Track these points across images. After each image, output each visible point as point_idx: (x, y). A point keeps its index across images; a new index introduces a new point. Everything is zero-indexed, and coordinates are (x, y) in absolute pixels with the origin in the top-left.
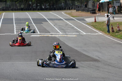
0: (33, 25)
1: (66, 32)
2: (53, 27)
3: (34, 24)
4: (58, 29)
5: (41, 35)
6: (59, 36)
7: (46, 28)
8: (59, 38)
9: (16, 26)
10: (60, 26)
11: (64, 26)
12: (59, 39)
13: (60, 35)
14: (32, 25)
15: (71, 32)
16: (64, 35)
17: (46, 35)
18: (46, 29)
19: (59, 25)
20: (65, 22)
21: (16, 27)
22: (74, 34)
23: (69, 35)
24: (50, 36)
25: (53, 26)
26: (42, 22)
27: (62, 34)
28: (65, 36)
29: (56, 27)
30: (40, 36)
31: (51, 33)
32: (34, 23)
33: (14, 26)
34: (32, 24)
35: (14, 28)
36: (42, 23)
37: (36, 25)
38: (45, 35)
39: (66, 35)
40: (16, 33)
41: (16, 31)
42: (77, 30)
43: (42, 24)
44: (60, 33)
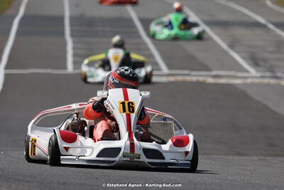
1: (276, 70)
3: (147, 40)
5: (172, 79)
6: (247, 84)
9: (74, 42)
10: (253, 50)
11: (269, 49)
12: (244, 93)
13: (249, 81)
16: (266, 81)
17: (194, 79)
21: (74, 48)
27: (259, 75)
28: (269, 85)
31: (214, 73)
38: (188, 79)
39: (273, 81)
40: (74, 69)
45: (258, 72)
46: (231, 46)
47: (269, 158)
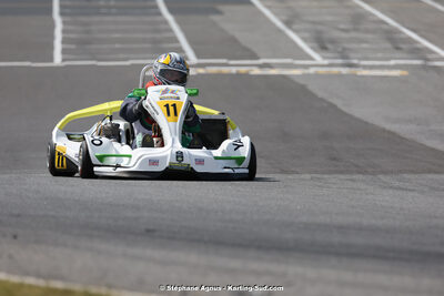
0: (166, 22)
1: (352, 55)
2: (280, 31)
3: (169, 17)
4: (305, 40)
5: (201, 71)
6: (309, 75)
7: (237, 35)
8: (302, 82)
9: (64, 23)
10: (319, 27)
11: (342, 26)
12: (303, 88)
13: (312, 70)
14: (158, 18)
15: (380, 55)
16: (335, 70)
17: (234, 70)
18: (234, 40)
19: (314, 23)
20: (348, 7)
21: (64, 31)
22: (392, 62)
23: (365, 67)
24: (256, 71)
25: (279, 24)
26: (221, 7)
27: (326, 62)
28: (340, 75)
29: (296, 31)
30: (199, 74)
31: (261, 61)
32: (171, 11)
33: (53, 26)
34: (160, 14)
35: (52, 37)
36: (219, 12)
37: (179, 22)
38: (225, 70)
39: (345, 71)
40: (63, 60)
41: (64, 51)
42: (417, 42)
43: (215, 18)
44: (312, 59)
45: (324, 58)
46: (288, 23)
47: (326, 176)
